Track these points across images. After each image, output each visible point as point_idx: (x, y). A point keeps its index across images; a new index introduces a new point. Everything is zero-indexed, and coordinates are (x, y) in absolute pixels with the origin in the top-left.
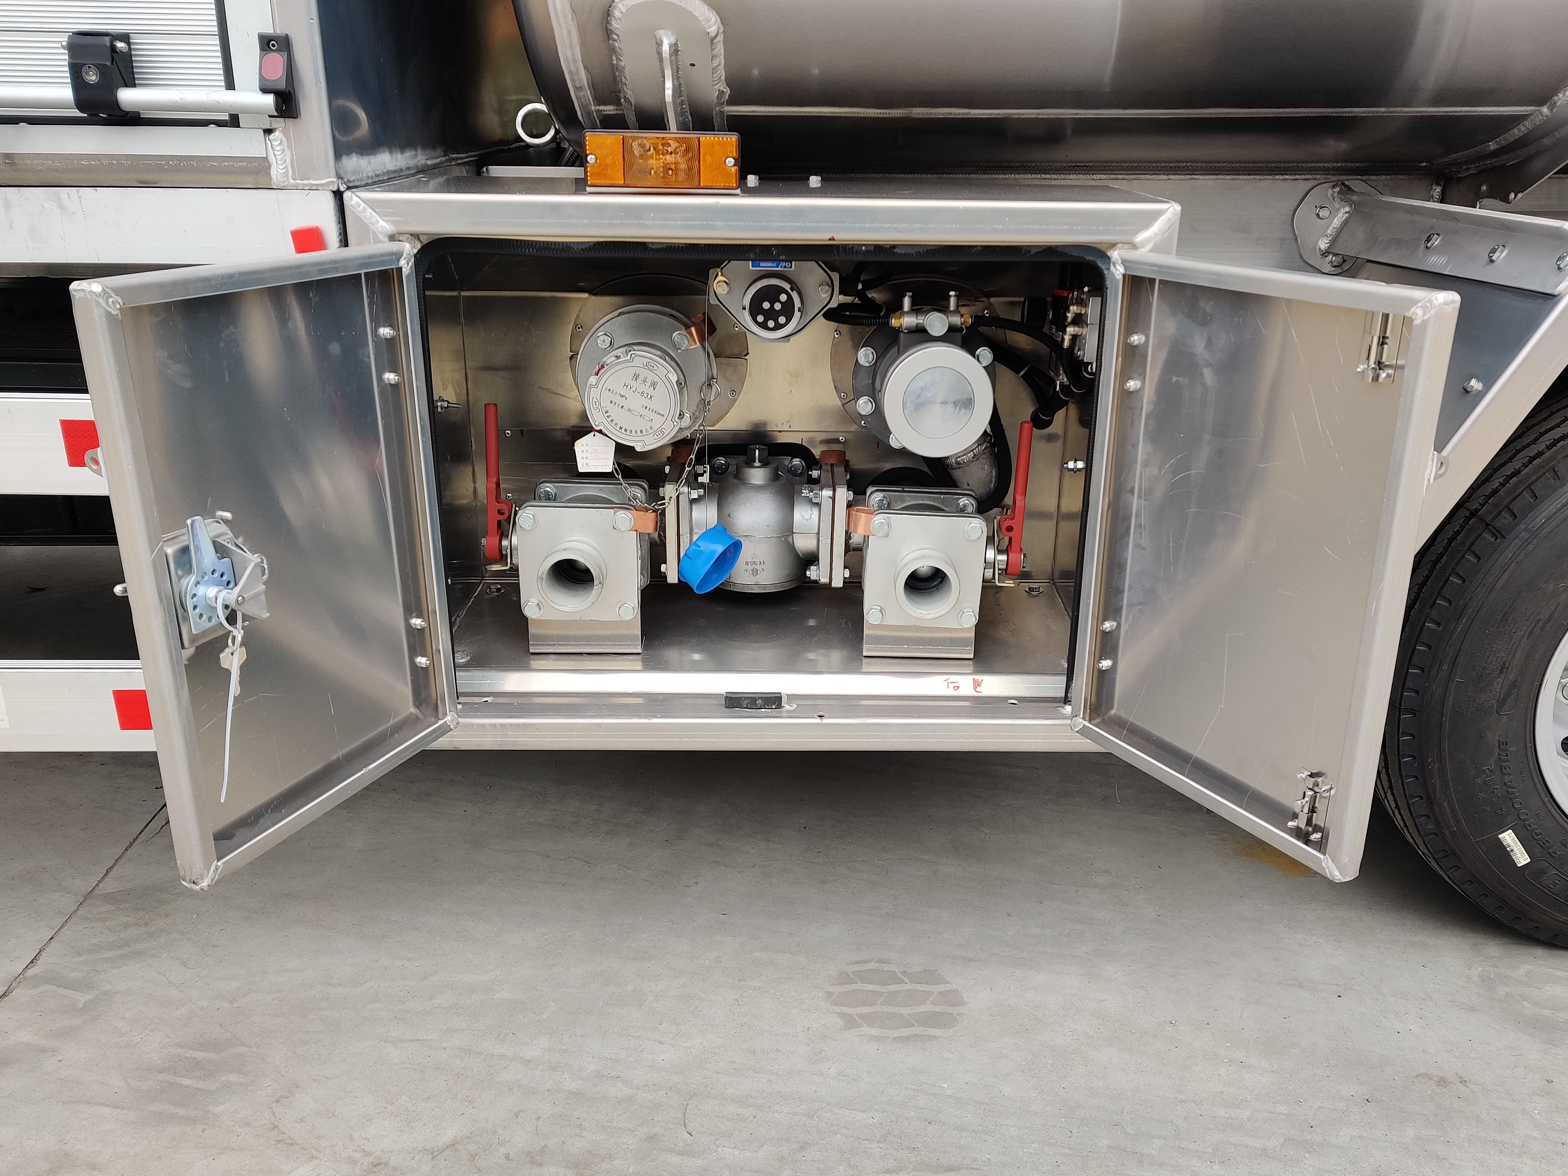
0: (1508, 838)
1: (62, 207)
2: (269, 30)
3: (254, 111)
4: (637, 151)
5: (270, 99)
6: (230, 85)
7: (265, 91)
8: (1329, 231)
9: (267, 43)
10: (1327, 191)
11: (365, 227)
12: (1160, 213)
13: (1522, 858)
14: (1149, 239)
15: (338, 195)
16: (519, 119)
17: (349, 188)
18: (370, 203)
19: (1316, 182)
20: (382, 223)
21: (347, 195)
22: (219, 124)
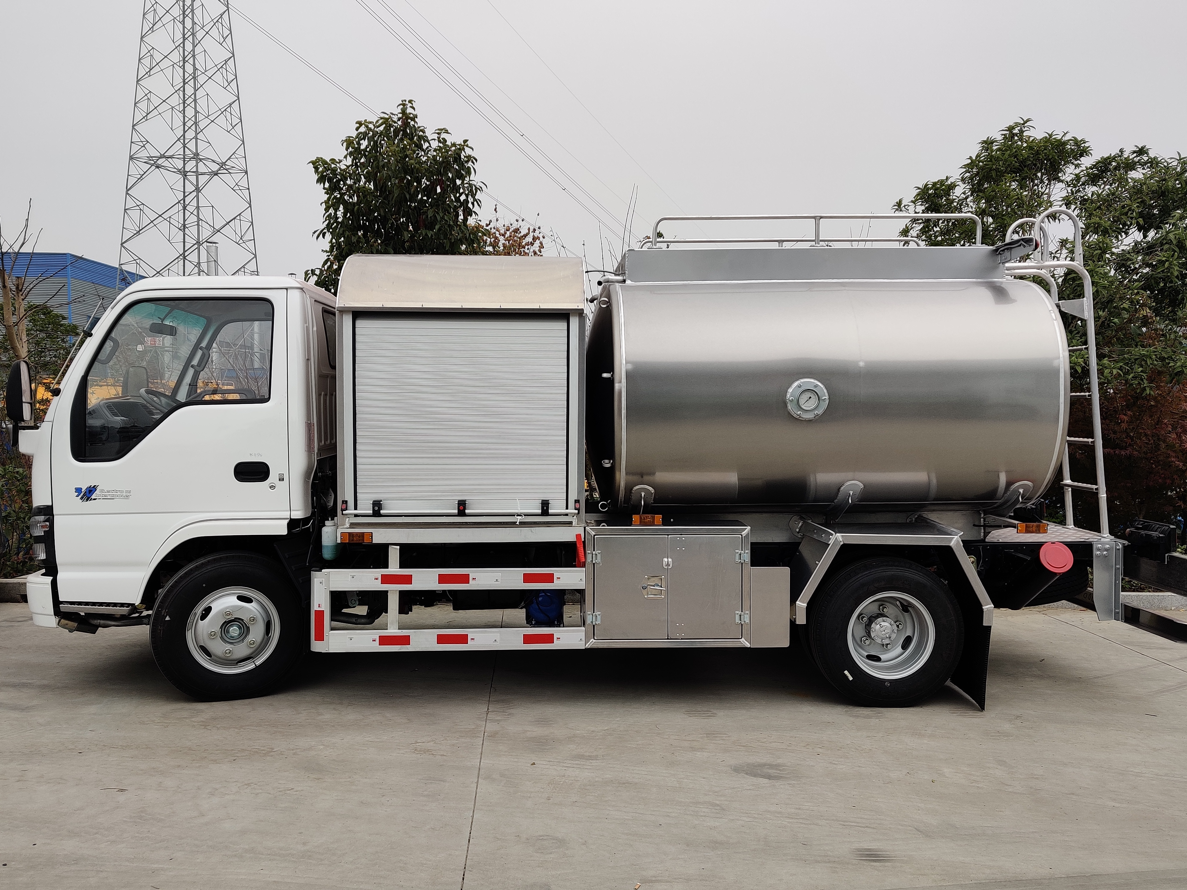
0: (846, 672)
1: (532, 531)
2: (576, 499)
3: (571, 513)
4: (643, 518)
6: (567, 508)
7: (574, 510)
8: (799, 527)
9: (575, 501)
10: (796, 518)
11: (589, 533)
12: (746, 529)
13: (851, 678)
14: (744, 534)
15: (585, 528)
16: (599, 505)
17: (588, 525)
18: (590, 529)
19: (793, 515)
20: (592, 532)
21: (587, 528)
22: (564, 515)
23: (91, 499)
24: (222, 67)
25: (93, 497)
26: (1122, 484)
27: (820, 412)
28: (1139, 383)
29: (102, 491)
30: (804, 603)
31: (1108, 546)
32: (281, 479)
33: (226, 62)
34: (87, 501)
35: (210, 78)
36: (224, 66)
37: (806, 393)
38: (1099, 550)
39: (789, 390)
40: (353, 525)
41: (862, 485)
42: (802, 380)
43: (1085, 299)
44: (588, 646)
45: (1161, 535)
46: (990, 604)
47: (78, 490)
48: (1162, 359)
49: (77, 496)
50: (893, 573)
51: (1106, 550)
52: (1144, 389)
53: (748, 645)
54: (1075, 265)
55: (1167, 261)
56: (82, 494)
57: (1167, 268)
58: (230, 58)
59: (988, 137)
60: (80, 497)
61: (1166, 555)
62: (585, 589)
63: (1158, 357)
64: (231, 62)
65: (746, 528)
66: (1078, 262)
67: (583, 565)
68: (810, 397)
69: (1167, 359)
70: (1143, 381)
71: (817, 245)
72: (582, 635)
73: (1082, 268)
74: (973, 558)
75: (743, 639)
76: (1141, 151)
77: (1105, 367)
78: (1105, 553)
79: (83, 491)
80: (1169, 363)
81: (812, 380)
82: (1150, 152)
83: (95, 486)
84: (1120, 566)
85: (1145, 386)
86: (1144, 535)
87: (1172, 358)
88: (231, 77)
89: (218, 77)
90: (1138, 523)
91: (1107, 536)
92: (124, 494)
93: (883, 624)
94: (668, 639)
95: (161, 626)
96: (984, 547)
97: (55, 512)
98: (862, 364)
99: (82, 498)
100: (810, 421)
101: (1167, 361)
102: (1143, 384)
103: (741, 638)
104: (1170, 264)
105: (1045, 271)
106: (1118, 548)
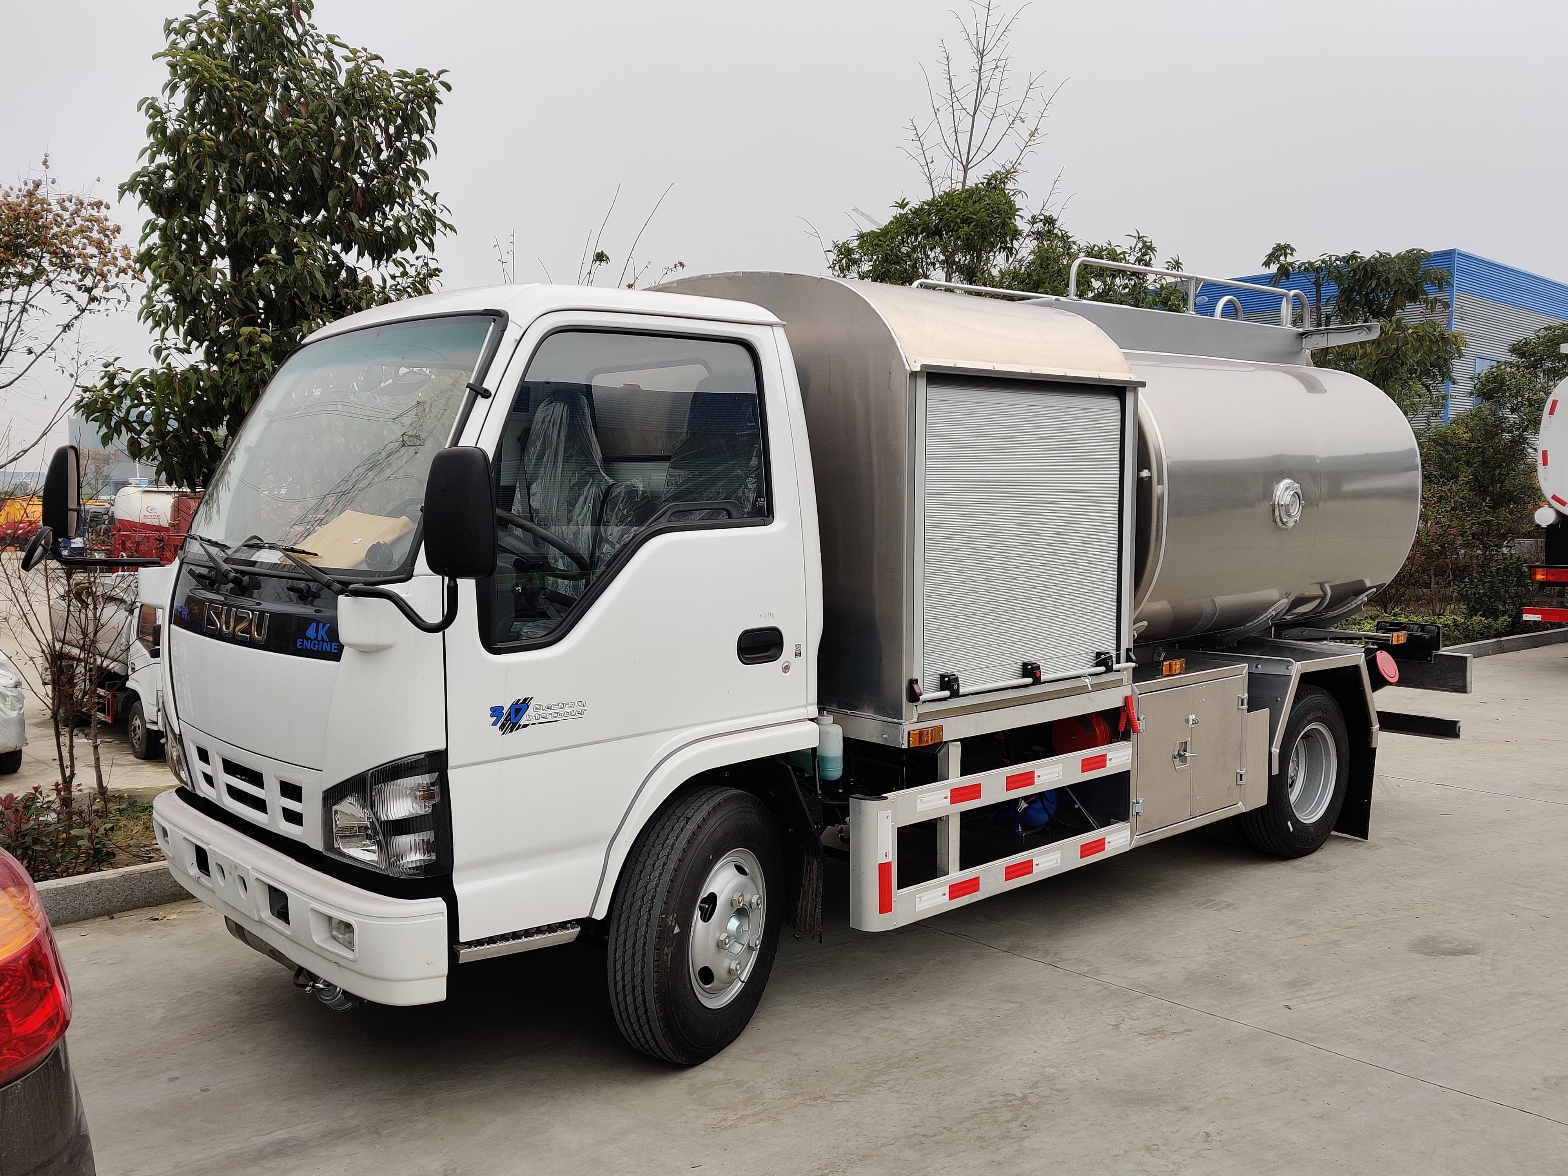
0: (1290, 824)
13: (1291, 829)
15: (1132, 686)
18: (1136, 686)
23: (520, 725)
25: (523, 722)
27: (1298, 518)
29: (538, 707)
30: (1277, 749)
32: (798, 654)
34: (511, 731)
39: (1275, 493)
40: (921, 718)
42: (1286, 481)
44: (1132, 845)
46: (1377, 724)
47: (496, 711)
49: (494, 724)
53: (1244, 810)
56: (503, 719)
60: (499, 724)
61: (1433, 654)
62: (1130, 771)
65: (1245, 666)
68: (1295, 502)
72: (1127, 833)
75: (1241, 802)
79: (504, 711)
83: (526, 699)
92: (575, 709)
94: (1191, 818)
95: (668, 947)
97: (451, 763)
99: (501, 728)
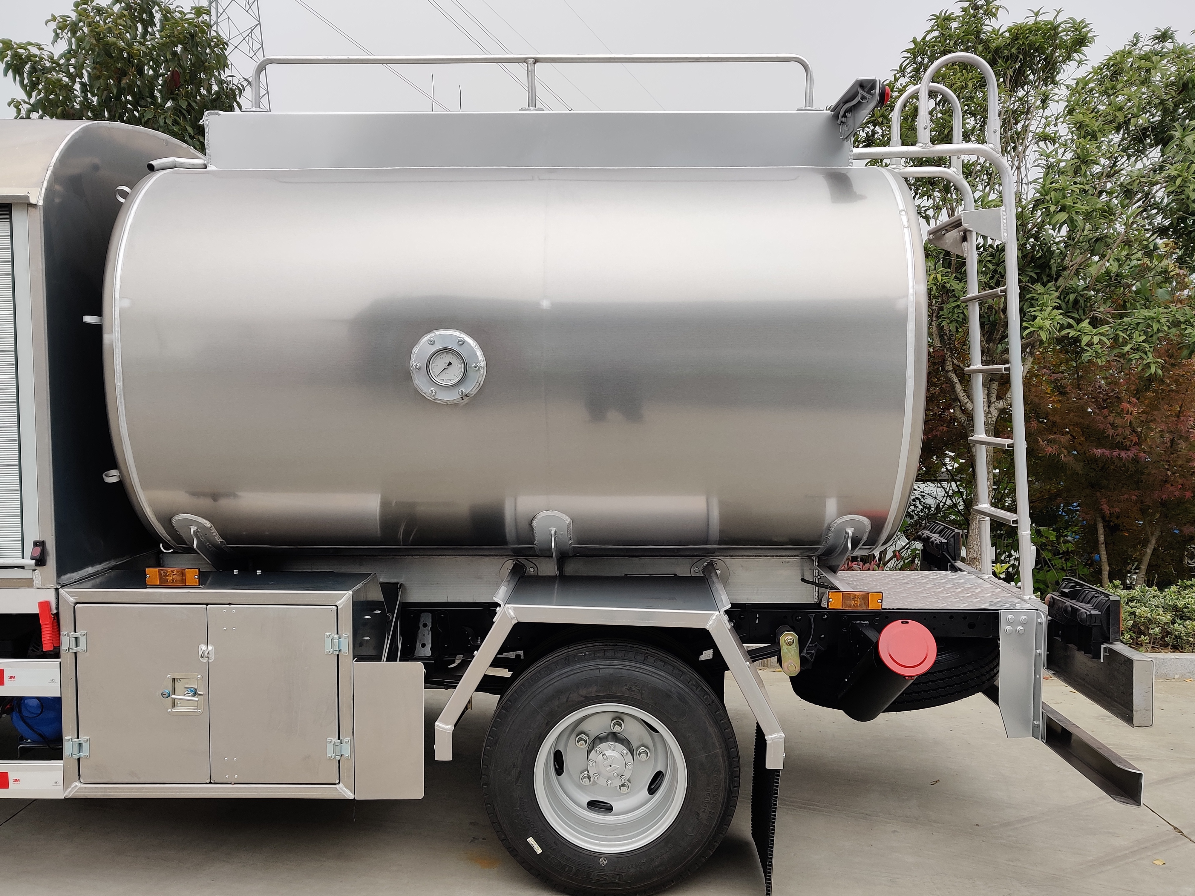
0: (531, 840)
2: (37, 539)
3: (29, 566)
4: (165, 575)
5: (34, 562)
6: (23, 558)
7: (32, 559)
9: (36, 544)
11: (65, 600)
13: (539, 850)
15: (57, 590)
17: (62, 587)
18: (67, 592)
20: (71, 599)
21: (61, 591)
22: (18, 567)
24: (248, 35)
26: (1126, 496)
27: (470, 388)
28: (1141, 358)
30: (448, 725)
31: (1025, 617)
33: (252, 30)
35: (236, 47)
36: (250, 35)
37: (443, 356)
38: (1009, 623)
39: (414, 350)
41: (567, 517)
42: (438, 333)
43: (1003, 208)
44: (70, 793)
45: (1093, 612)
46: (778, 733)
48: (1176, 324)
50: (612, 671)
51: (1023, 624)
52: (1148, 365)
53: (350, 795)
54: (985, 151)
55: (1180, 176)
57: (1179, 187)
58: (257, 25)
59: (941, 12)
61: (1103, 646)
62: (61, 698)
63: (1171, 321)
64: (257, 30)
65: (345, 594)
66: (991, 145)
67: (55, 654)
68: (450, 364)
69: (1184, 323)
70: (1146, 354)
71: (532, 109)
72: (58, 775)
73: (998, 155)
74: (792, 635)
75: (341, 784)
76: (1164, 36)
77: (1085, 333)
78: (1019, 628)
80: (1186, 329)
81: (456, 333)
82: (1177, 36)
84: (1042, 651)
85: (1149, 363)
86: (1070, 608)
87: (1190, 323)
88: (257, 46)
89: (244, 47)
90: (1066, 585)
91: (1030, 599)
93: (608, 753)
94: (210, 783)
96: (819, 617)
98: (545, 304)
100: (454, 405)
101: (1183, 326)
102: (1146, 358)
103: (339, 783)
104: (1184, 181)
105: (955, 170)
106: (1039, 621)
